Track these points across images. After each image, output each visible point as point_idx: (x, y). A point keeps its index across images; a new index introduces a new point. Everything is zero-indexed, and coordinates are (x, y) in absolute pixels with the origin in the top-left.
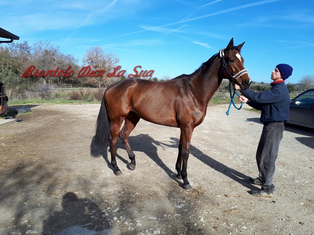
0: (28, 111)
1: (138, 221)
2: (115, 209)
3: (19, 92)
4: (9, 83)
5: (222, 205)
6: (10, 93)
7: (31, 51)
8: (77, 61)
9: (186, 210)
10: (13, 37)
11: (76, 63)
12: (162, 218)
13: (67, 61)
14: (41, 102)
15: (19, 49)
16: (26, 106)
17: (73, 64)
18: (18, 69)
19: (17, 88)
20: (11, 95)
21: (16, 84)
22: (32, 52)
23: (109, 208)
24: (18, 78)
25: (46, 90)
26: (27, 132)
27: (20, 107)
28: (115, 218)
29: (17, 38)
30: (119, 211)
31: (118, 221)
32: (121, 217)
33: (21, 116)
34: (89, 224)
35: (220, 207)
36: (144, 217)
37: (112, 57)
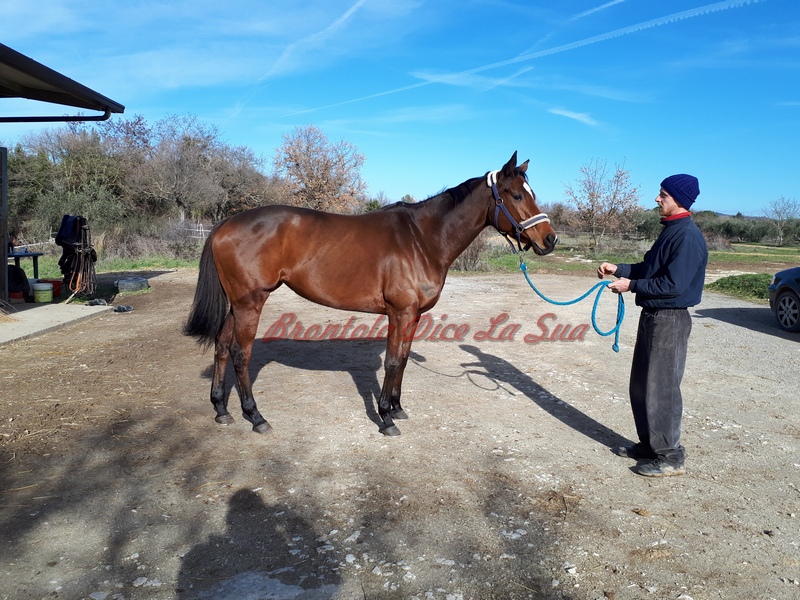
0: (142, 286)
1: (407, 568)
2: (349, 535)
3: (122, 241)
4: (99, 219)
5: (627, 537)
6: (101, 243)
7: (152, 140)
8: (261, 162)
9: (530, 545)
10: (109, 107)
11: (258, 169)
12: (469, 563)
13: (237, 164)
14: (174, 263)
15: (122, 135)
16: (137, 273)
17: (251, 171)
18: (120, 185)
19: (118, 229)
20: (104, 248)
21: (116, 220)
22: (153, 142)
23: (335, 532)
24: (118, 207)
25: (186, 234)
26: (140, 338)
27: (124, 276)
28: (350, 559)
29: (120, 109)
30: (359, 541)
31: (358, 566)
32: (365, 556)
33: (127, 299)
34: (285, 569)
35: (620, 540)
36: (421, 559)
37: (347, 151)
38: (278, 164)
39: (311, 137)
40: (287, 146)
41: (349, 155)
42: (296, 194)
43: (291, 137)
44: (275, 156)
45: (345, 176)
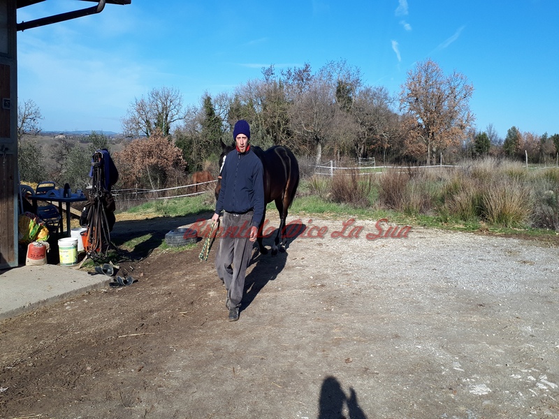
37: (458, 82)
38: (402, 101)
39: (430, 71)
40: (411, 81)
41: (460, 87)
42: (414, 129)
43: (413, 72)
44: (400, 93)
45: (456, 109)
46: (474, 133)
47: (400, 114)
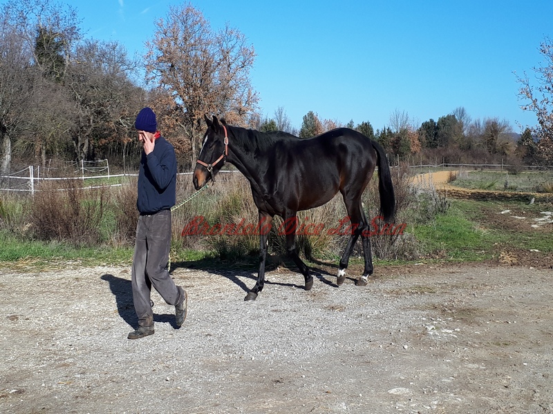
37: (233, 43)
38: (149, 67)
40: (161, 36)
41: (236, 50)
42: (169, 113)
43: (165, 23)
44: (145, 54)
45: (231, 83)
46: (258, 121)
47: (147, 89)
